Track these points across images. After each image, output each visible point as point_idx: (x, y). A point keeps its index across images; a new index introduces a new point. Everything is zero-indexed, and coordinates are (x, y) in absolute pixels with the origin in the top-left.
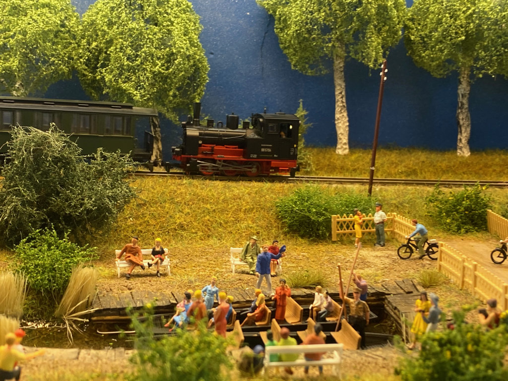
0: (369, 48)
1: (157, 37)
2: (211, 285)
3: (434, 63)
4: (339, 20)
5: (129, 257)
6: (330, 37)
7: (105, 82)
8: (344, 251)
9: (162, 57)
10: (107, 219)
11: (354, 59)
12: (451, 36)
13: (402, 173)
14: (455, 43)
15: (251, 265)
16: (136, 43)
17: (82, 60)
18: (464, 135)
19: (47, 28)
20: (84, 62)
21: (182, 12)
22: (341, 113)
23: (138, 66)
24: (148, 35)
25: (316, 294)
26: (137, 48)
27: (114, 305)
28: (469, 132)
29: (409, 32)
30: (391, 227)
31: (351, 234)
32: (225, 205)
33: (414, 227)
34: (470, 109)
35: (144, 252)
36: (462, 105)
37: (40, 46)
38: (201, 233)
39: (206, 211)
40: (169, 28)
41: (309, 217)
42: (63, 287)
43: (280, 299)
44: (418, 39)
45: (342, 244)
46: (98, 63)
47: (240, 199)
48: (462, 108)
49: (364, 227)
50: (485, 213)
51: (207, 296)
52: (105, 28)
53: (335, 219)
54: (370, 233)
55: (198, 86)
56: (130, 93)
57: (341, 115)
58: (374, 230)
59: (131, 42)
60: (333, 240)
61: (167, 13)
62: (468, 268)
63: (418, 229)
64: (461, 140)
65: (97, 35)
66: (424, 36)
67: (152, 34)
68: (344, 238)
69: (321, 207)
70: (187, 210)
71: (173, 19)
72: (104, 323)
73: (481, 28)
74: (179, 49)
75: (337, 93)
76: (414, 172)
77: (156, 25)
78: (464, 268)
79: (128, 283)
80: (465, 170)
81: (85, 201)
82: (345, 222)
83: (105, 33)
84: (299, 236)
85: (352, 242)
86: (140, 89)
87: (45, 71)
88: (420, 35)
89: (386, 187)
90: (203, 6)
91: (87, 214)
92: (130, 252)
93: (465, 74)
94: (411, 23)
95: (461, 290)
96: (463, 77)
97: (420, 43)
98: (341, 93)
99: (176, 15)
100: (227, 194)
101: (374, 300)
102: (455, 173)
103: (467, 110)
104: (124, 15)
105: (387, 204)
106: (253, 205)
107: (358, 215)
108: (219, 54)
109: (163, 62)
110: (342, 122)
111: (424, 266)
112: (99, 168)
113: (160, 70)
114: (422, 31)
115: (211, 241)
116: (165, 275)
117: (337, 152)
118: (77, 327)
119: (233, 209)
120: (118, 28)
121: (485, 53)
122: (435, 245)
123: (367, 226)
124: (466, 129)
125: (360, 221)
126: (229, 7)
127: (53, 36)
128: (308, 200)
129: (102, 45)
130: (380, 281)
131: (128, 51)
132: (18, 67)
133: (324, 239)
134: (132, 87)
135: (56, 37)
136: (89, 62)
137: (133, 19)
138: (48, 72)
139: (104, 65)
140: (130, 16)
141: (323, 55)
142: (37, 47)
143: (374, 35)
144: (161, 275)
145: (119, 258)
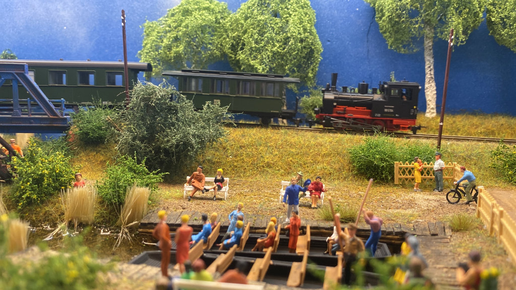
0: (450, 27)
1: (278, 26)
2: (237, 210)
3: (513, 40)
4: (424, 5)
5: (194, 182)
6: (417, 20)
9: (280, 40)
11: (440, 39)
16: (262, 31)
17: (227, 46)
19: (204, 23)
20: (229, 48)
21: (300, 7)
22: (430, 83)
23: (262, 47)
25: (335, 227)
26: (261, 34)
29: (490, 15)
30: (452, 175)
32: (307, 150)
37: (199, 36)
39: (291, 154)
40: (288, 19)
41: (373, 162)
43: (292, 228)
44: (498, 20)
45: (403, 187)
46: (238, 48)
49: (425, 173)
51: (233, 220)
52: (242, 22)
53: (397, 166)
55: (312, 63)
57: (430, 85)
58: (434, 176)
59: (259, 30)
60: (395, 183)
61: (287, 9)
62: (497, 215)
63: (465, 176)
66: (504, 17)
67: (274, 23)
68: (406, 182)
69: (386, 154)
71: (291, 13)
72: (148, 234)
74: (292, 33)
75: (426, 67)
76: (493, 133)
77: (278, 17)
78: (493, 214)
82: (407, 169)
84: (366, 178)
86: (262, 64)
88: (501, 16)
89: (459, 143)
90: (323, 6)
92: (196, 178)
94: (492, 7)
95: (489, 236)
97: (500, 23)
98: (429, 67)
99: (295, 9)
104: (256, 11)
106: (331, 151)
108: (334, 41)
109: (281, 44)
110: (430, 91)
111: (468, 210)
113: (278, 50)
114: (502, 13)
117: (426, 115)
120: (250, 21)
123: (429, 173)
125: (420, 168)
126: (342, 6)
127: (210, 30)
128: (375, 148)
129: (240, 34)
130: (413, 222)
131: (256, 37)
132: (184, 51)
133: (387, 182)
134: (258, 63)
135: (213, 31)
136: (234, 48)
137: (262, 14)
138: (206, 55)
139: (242, 49)
140: (261, 11)
141: (413, 36)
142: (197, 37)
143: (454, 16)
144: (216, 200)
145: (188, 183)
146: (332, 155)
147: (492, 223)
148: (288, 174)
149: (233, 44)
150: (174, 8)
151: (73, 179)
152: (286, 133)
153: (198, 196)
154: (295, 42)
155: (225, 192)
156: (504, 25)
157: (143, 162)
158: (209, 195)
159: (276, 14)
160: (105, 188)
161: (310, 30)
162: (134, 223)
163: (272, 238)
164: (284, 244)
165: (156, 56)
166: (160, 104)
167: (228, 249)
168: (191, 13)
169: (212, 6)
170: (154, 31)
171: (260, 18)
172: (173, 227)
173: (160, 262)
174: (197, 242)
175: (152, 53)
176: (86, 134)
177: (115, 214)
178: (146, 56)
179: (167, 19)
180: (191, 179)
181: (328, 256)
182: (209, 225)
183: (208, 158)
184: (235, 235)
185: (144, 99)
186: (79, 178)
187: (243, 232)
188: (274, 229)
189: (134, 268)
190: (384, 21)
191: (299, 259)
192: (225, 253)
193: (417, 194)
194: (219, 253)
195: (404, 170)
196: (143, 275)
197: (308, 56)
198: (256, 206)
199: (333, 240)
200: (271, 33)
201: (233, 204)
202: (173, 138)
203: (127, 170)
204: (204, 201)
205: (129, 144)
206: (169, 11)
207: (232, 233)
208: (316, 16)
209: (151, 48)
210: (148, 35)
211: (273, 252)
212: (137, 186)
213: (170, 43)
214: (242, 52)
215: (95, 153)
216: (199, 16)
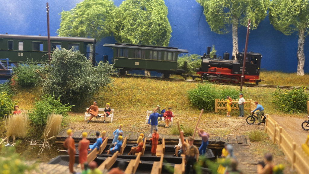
0: (248, 18)
1: (145, 15)
2: (119, 129)
3: (284, 27)
4: (232, 5)
5: (91, 111)
6: (228, 14)
9: (146, 24)
11: (242, 26)
12: (292, 12)
13: (265, 82)
14: (294, 15)
16: (135, 18)
18: (301, 64)
19: (99, 13)
20: (115, 28)
21: (158, 5)
23: (135, 28)
24: (141, 14)
25: (180, 139)
26: (135, 20)
28: (304, 63)
29: (271, 12)
30: (249, 107)
31: (225, 109)
34: (304, 51)
36: (300, 49)
37: (96, 20)
39: (152, 94)
40: (151, 11)
41: (202, 99)
43: (153, 140)
44: (275, 15)
45: (220, 114)
48: (300, 50)
49: (233, 106)
50: (306, 102)
51: (116, 135)
52: (123, 12)
53: (216, 101)
54: (236, 110)
55: (165, 39)
56: (132, 41)
58: (239, 108)
59: (133, 18)
60: (215, 112)
61: (151, 5)
62: (278, 131)
63: (257, 107)
64: (299, 67)
66: (278, 13)
67: (142, 14)
68: (222, 111)
69: (210, 94)
71: (153, 8)
74: (153, 20)
75: (233, 42)
76: (272, 82)
78: (276, 130)
80: (300, 82)
82: (222, 103)
84: (198, 109)
88: (277, 13)
89: (253, 88)
90: (172, 4)
92: (92, 109)
93: (301, 33)
94: (272, 7)
95: (273, 144)
96: (301, 35)
97: (276, 17)
98: (235, 42)
99: (155, 6)
100: (165, 87)
101: (218, 146)
102: (294, 83)
103: (302, 52)
104: (131, 6)
106: (177, 92)
107: (229, 99)
108: (179, 26)
109: (146, 27)
111: (259, 128)
113: (145, 30)
114: (278, 11)
116: (108, 122)
123: (235, 106)
124: (302, 61)
125: (230, 103)
126: (184, 5)
127: (103, 17)
128: (203, 90)
129: (122, 20)
130: (227, 135)
131: (131, 22)
132: (86, 30)
133: (211, 111)
134: (132, 38)
135: (105, 18)
136: (117, 28)
137: (135, 8)
138: (100, 33)
139: (123, 29)
140: (134, 6)
141: (226, 23)
142: (94, 21)
143: (250, 12)
144: (106, 122)
145: (88, 112)
146: (178, 95)
147: (275, 136)
148: (151, 106)
149: (117, 26)
150: (80, 3)
151: (13, 109)
152: (149, 81)
153: (94, 120)
154: (155, 26)
155: (111, 117)
156: (279, 18)
157: (59, 98)
158: (101, 119)
159: (143, 8)
160: (34, 115)
161: (164, 18)
162: (52, 137)
163: (141, 146)
164: (148, 150)
165: (68, 33)
166: (70, 62)
167: (113, 154)
168: (91, 7)
169: (104, 3)
170: (67, 17)
171: (134, 11)
172: (77, 140)
173: (69, 163)
174: (92, 149)
175: (66, 30)
176: (22, 80)
177: (40, 132)
178: (62, 32)
179: (76, 10)
180: (89, 109)
181: (175, 157)
182: (100, 139)
183: (100, 96)
184: (117, 145)
185: (59, 59)
186: (17, 108)
187: (122, 143)
188: (142, 141)
189: (51, 167)
190: (208, 14)
191: (158, 159)
192: (111, 156)
193: (228, 119)
194: (107, 157)
195: (220, 104)
196: (57, 171)
197: (163, 34)
198: (131, 126)
199: (179, 147)
200: (140, 20)
201: (116, 125)
202: (78, 83)
203: (48, 103)
204: (98, 123)
205: (50, 87)
206: (77, 5)
207: (116, 143)
208: (168, 10)
209: (65, 28)
210: (63, 19)
211: (141, 155)
212: (55, 113)
213: (77, 24)
214: (123, 31)
215: (28, 93)
216: (96, 8)
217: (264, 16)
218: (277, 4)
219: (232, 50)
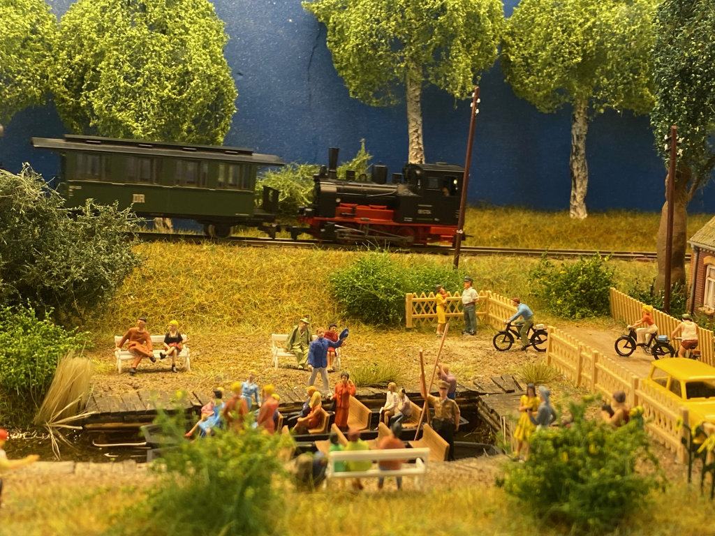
0: (454, 70)
1: (166, 49)
2: (248, 381)
3: (541, 93)
4: (415, 32)
5: (134, 345)
6: (402, 54)
7: (92, 110)
8: (422, 340)
9: (172, 77)
10: (102, 294)
11: (433, 86)
12: (563, 56)
13: (497, 240)
14: (568, 66)
15: (300, 357)
16: (136, 57)
17: (60, 79)
18: (579, 190)
19: (13, 34)
20: (63, 82)
21: (201, 15)
22: (417, 158)
23: (140, 88)
24: (154, 46)
25: (389, 393)
26: (138, 64)
27: (115, 408)
28: (586, 186)
29: (508, 51)
30: (485, 310)
31: (431, 319)
32: (261, 279)
33: (516, 308)
34: (588, 156)
35: (154, 338)
36: (576, 150)
37: (3, 58)
38: (229, 317)
39: (236, 287)
40: (183, 37)
41: (375, 296)
42: (45, 384)
43: (341, 399)
44: (519, 59)
45: (419, 331)
46: (83, 84)
47: (281, 271)
48: (576, 154)
49: (448, 309)
50: (607, 292)
53: (410, 299)
54: (456, 318)
55: (222, 118)
56: (128, 126)
58: (462, 313)
59: (130, 56)
60: (407, 326)
61: (180, 17)
62: (587, 359)
63: (520, 311)
64: (575, 196)
65: (82, 45)
66: (528, 56)
67: (159, 44)
68: (422, 324)
69: (392, 282)
70: (209, 286)
71: (187, 25)
72: (103, 432)
73: (603, 47)
74: (196, 67)
75: (411, 131)
76: (514, 239)
77: (164, 32)
78: (581, 358)
79: (133, 380)
80: (580, 236)
81: (72, 269)
82: (423, 303)
83: (93, 43)
84: (362, 321)
85: (432, 330)
86: (142, 120)
87: (9, 94)
88: (523, 55)
90: (229, 9)
91: (75, 288)
92: (135, 338)
93: (581, 108)
94: (510, 39)
95: (577, 387)
96: (579, 113)
97: (522, 66)
98: (416, 131)
99: (192, 19)
100: (264, 265)
101: (464, 402)
102: (566, 240)
103: (583, 157)
104: (120, 18)
105: (479, 280)
106: (299, 280)
107: (441, 293)
108: (250, 75)
109: (174, 83)
111: (528, 359)
112: (89, 226)
113: (170, 94)
114: (525, 50)
115: (243, 328)
116: (183, 370)
118: (65, 438)
119: (273, 285)
120: (111, 37)
121: (608, 80)
122: (543, 332)
123: (452, 308)
124: (582, 182)
125: (444, 301)
126: (264, 12)
128: (374, 273)
130: (471, 378)
131: (125, 67)
133: (397, 326)
134: (131, 117)
135: (23, 46)
139: (93, 87)
140: (130, 19)
141: (393, 79)
143: (461, 54)
144: (177, 370)
145: (120, 346)
147: (580, 370)
152: (214, 250)
153: (146, 367)
156: (528, 69)
180: (124, 340)
190: (345, 51)
199: (390, 410)
204: (160, 374)
214: (93, 94)
217: (491, 62)
218: (523, 29)
219: (407, 153)
